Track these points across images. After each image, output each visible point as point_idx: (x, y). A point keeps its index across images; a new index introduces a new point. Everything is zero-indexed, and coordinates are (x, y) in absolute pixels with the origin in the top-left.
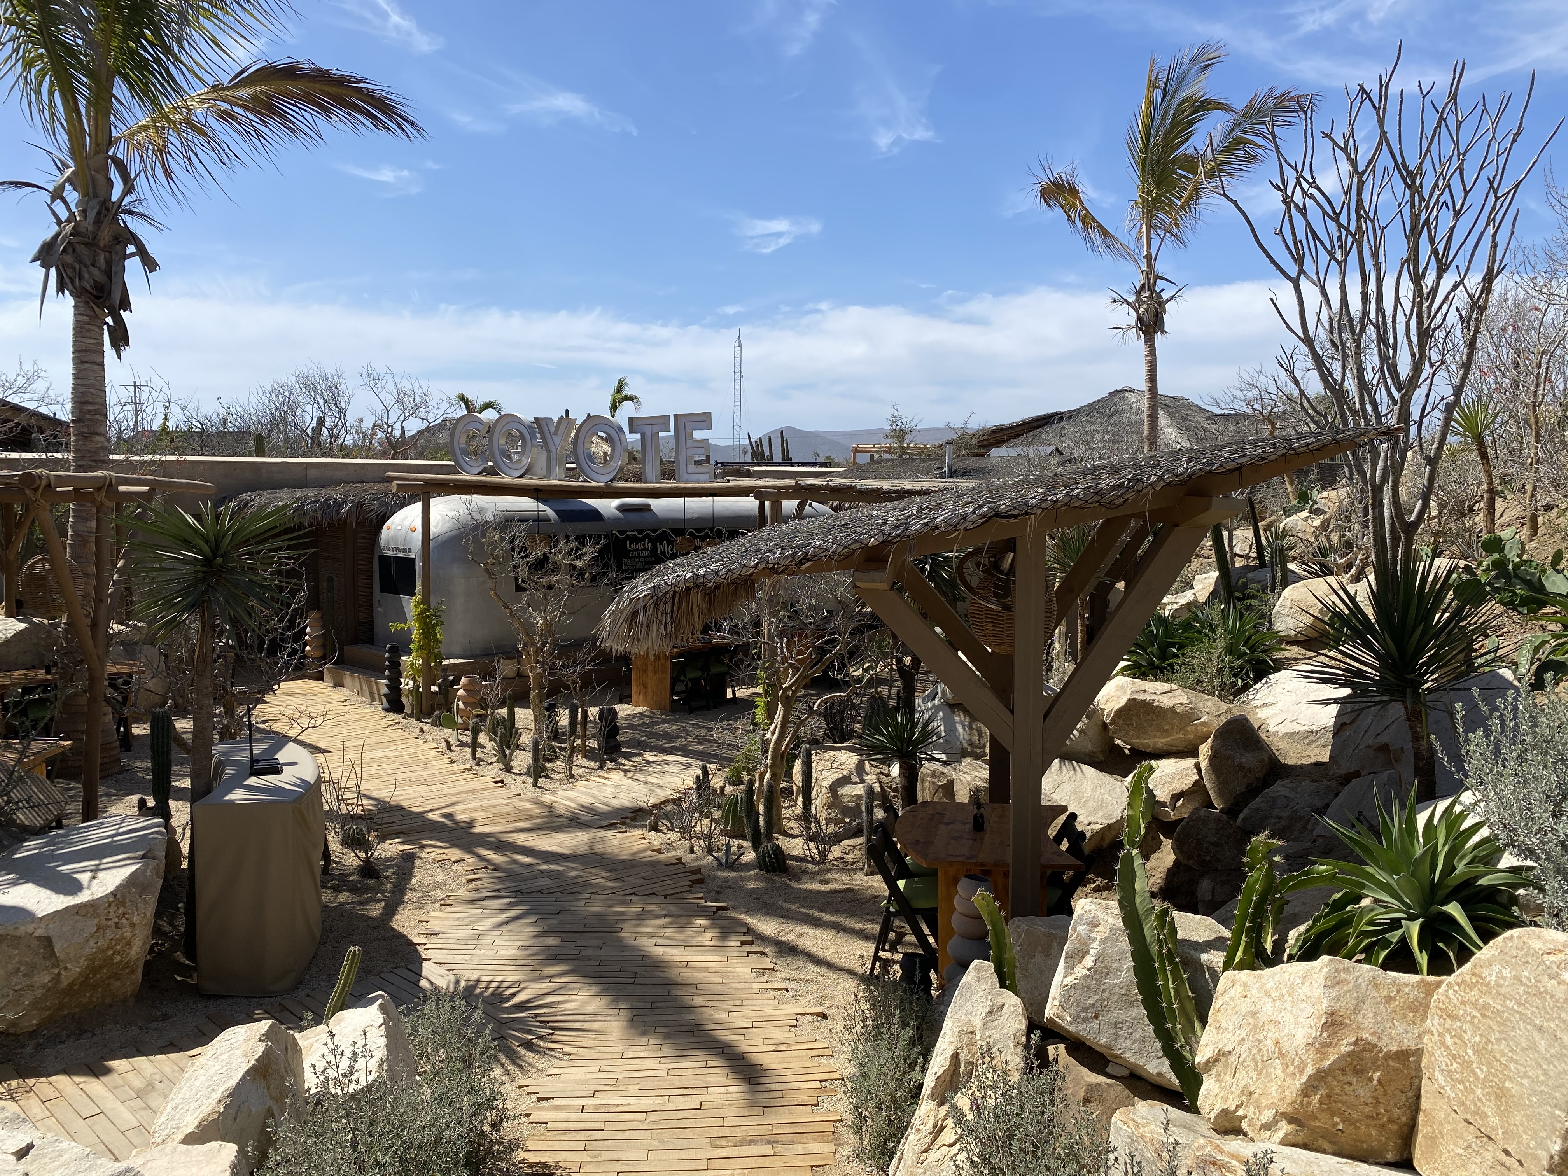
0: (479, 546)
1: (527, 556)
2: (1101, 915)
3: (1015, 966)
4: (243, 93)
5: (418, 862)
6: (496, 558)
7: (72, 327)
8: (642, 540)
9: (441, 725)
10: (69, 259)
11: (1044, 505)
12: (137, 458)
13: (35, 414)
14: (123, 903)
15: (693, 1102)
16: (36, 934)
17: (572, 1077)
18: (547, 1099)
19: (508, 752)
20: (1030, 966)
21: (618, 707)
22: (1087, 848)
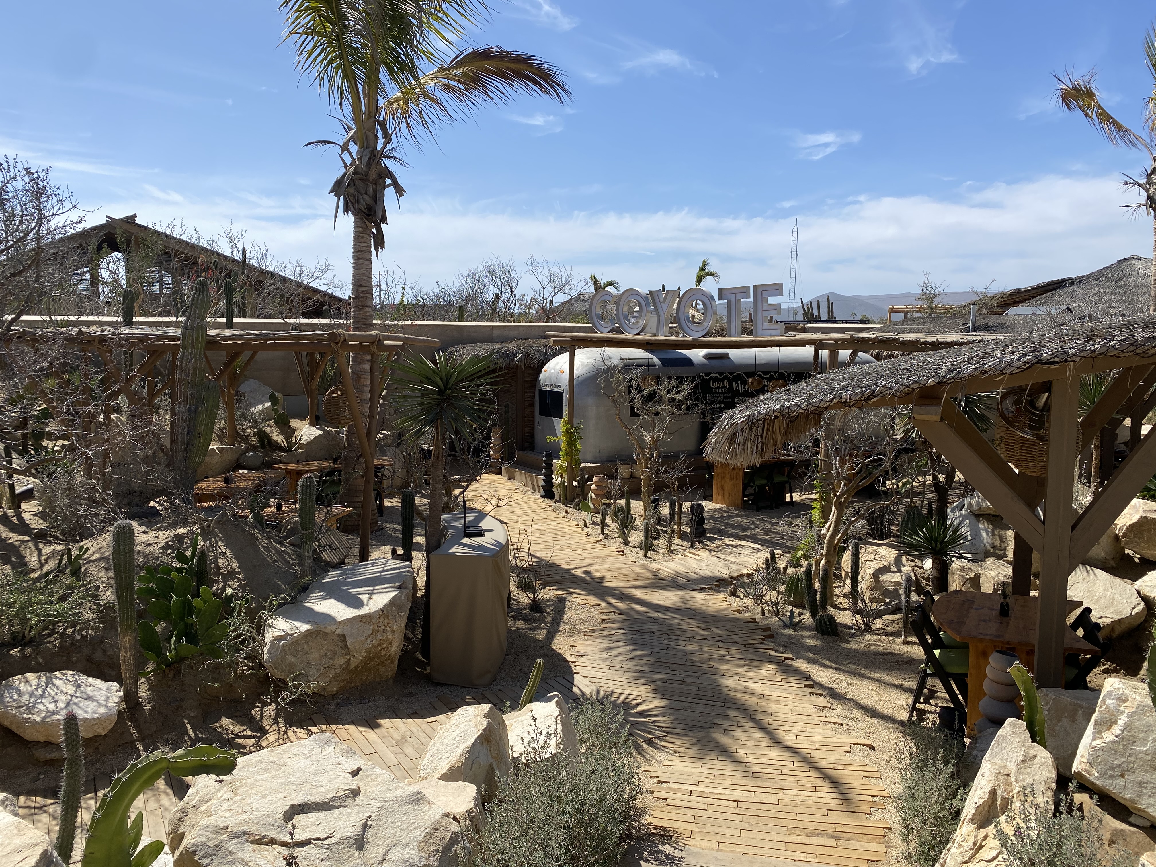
0: (608, 384)
1: (641, 391)
2: (1129, 693)
3: (1044, 727)
4: (458, 71)
5: (568, 603)
6: (620, 392)
7: (352, 236)
8: (722, 380)
9: (579, 509)
10: (351, 190)
11: (1082, 354)
12: (387, 322)
13: (325, 294)
14: (387, 617)
15: (773, 799)
16: (337, 632)
17: (681, 769)
18: (665, 782)
19: (626, 531)
20: (1057, 728)
21: (704, 503)
22: (1100, 635)
